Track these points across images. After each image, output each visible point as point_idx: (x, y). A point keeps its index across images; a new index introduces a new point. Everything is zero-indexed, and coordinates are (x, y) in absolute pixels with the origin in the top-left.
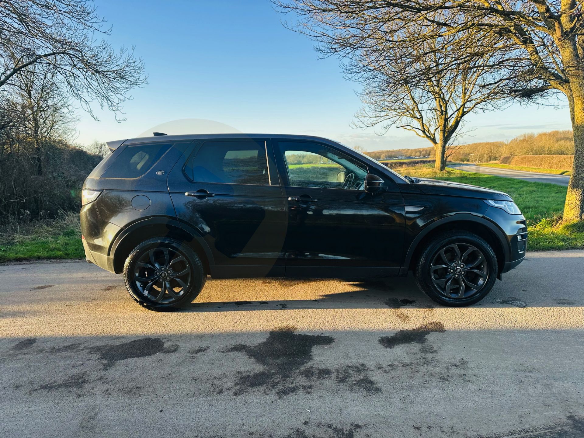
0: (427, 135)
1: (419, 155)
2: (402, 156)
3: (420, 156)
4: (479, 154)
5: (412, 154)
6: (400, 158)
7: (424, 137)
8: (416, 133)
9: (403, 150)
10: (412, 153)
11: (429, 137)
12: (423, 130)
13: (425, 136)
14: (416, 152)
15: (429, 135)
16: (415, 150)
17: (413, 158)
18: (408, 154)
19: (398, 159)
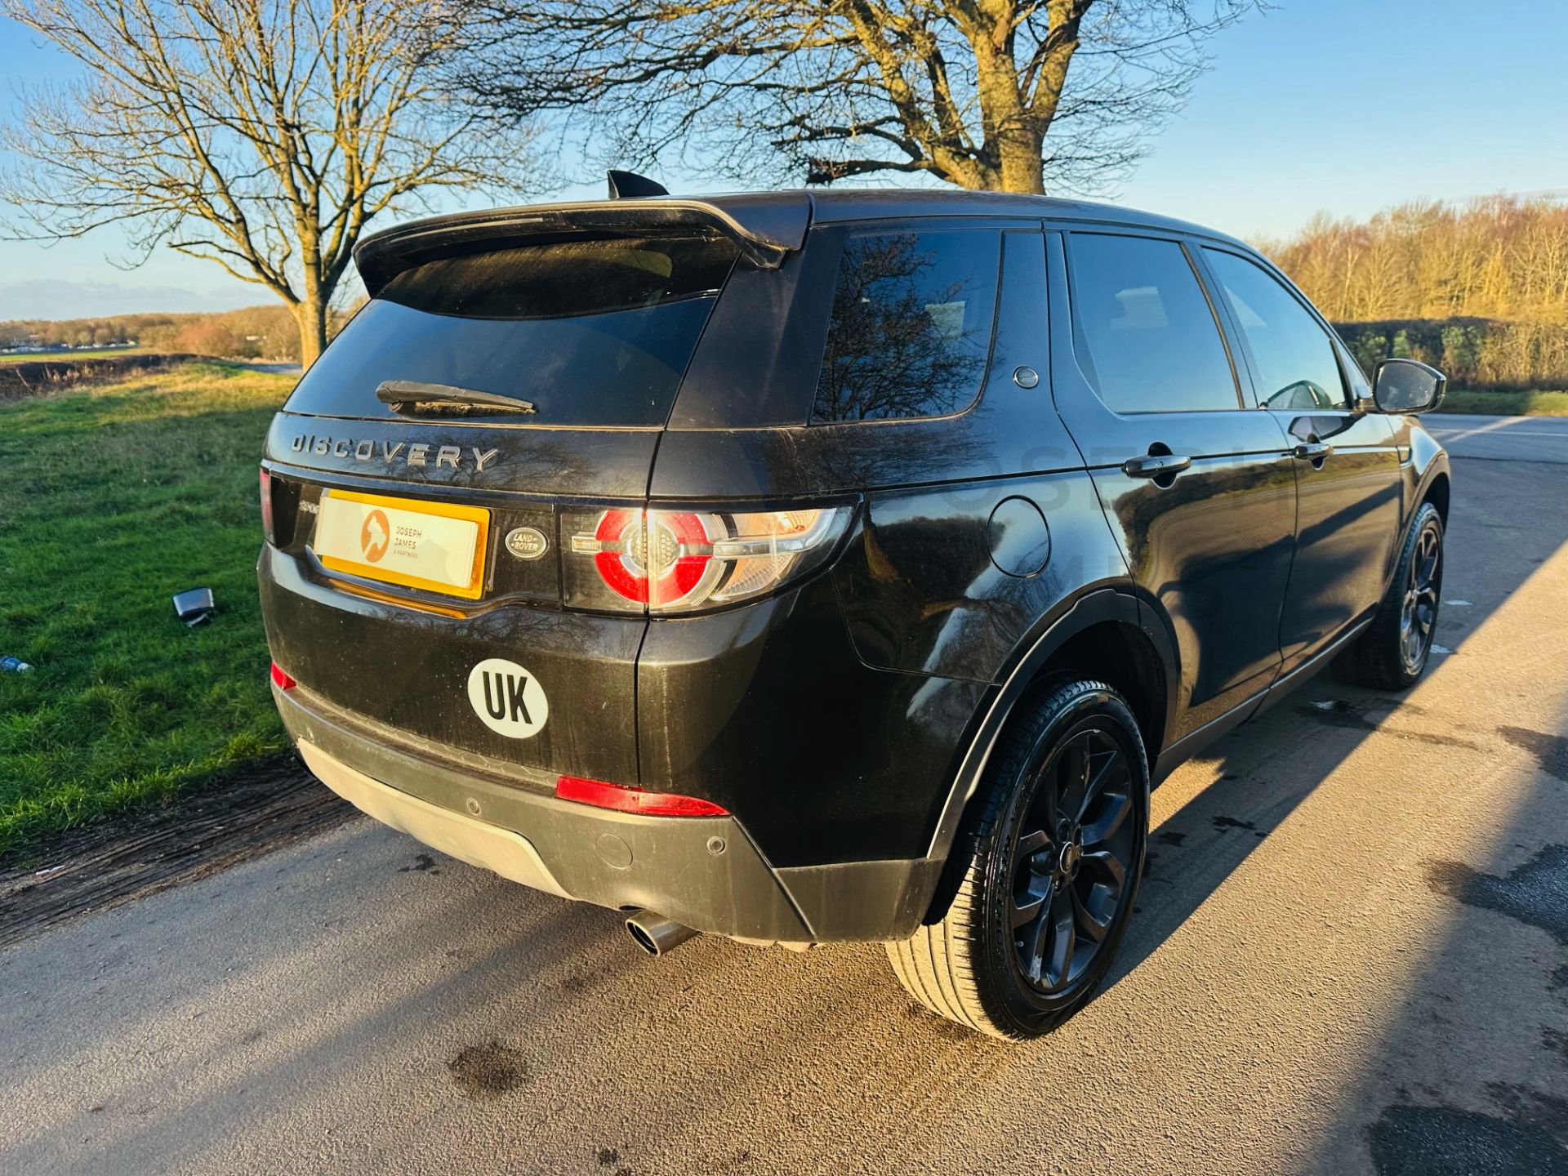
0: (267, 277)
1: (88, 339)
2: (28, 342)
3: (92, 343)
4: (285, 338)
5: (65, 338)
6: (26, 349)
7: (259, 281)
8: (224, 269)
9: (27, 323)
10: (63, 333)
11: (274, 283)
12: (252, 259)
13: (261, 277)
14: (78, 331)
15: (273, 277)
16: (72, 324)
17: (67, 350)
18: (53, 338)
19: (21, 353)
